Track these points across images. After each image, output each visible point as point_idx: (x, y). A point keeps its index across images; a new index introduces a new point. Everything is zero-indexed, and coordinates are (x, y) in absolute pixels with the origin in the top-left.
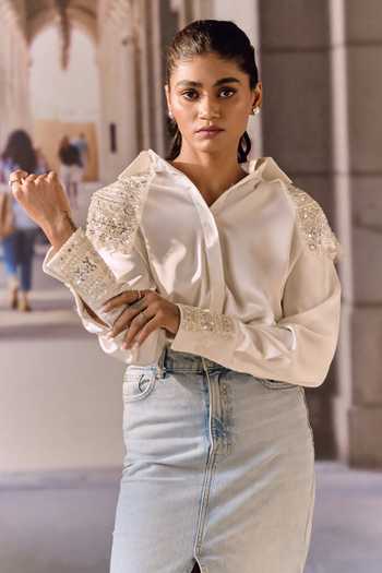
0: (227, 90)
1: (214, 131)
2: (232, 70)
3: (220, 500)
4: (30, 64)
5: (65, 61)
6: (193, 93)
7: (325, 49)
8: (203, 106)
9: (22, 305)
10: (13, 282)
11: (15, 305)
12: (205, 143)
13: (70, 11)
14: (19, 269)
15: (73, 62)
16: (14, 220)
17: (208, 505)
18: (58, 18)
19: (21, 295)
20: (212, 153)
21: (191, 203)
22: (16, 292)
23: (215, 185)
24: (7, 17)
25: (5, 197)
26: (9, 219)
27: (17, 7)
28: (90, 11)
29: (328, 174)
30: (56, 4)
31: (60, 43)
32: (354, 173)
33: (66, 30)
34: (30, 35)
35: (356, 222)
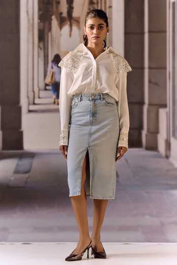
0: (101, 27)
1: (97, 37)
2: (102, 22)
3: (94, 133)
4: (61, 35)
5: (70, 35)
6: (92, 27)
7: (143, 33)
8: (95, 31)
9: (56, 103)
11: (54, 103)
13: (72, 21)
14: (56, 93)
15: (72, 36)
16: (55, 79)
17: (91, 134)
18: (69, 23)
19: (56, 100)
20: (96, 44)
22: (55, 99)
23: (97, 52)
24: (55, 23)
25: (53, 73)
26: (53, 79)
27: (57, 20)
28: (78, 21)
29: (143, 68)
30: (69, 19)
31: (69, 30)
32: (150, 68)
33: (71, 26)
34: (61, 28)
35: (150, 82)
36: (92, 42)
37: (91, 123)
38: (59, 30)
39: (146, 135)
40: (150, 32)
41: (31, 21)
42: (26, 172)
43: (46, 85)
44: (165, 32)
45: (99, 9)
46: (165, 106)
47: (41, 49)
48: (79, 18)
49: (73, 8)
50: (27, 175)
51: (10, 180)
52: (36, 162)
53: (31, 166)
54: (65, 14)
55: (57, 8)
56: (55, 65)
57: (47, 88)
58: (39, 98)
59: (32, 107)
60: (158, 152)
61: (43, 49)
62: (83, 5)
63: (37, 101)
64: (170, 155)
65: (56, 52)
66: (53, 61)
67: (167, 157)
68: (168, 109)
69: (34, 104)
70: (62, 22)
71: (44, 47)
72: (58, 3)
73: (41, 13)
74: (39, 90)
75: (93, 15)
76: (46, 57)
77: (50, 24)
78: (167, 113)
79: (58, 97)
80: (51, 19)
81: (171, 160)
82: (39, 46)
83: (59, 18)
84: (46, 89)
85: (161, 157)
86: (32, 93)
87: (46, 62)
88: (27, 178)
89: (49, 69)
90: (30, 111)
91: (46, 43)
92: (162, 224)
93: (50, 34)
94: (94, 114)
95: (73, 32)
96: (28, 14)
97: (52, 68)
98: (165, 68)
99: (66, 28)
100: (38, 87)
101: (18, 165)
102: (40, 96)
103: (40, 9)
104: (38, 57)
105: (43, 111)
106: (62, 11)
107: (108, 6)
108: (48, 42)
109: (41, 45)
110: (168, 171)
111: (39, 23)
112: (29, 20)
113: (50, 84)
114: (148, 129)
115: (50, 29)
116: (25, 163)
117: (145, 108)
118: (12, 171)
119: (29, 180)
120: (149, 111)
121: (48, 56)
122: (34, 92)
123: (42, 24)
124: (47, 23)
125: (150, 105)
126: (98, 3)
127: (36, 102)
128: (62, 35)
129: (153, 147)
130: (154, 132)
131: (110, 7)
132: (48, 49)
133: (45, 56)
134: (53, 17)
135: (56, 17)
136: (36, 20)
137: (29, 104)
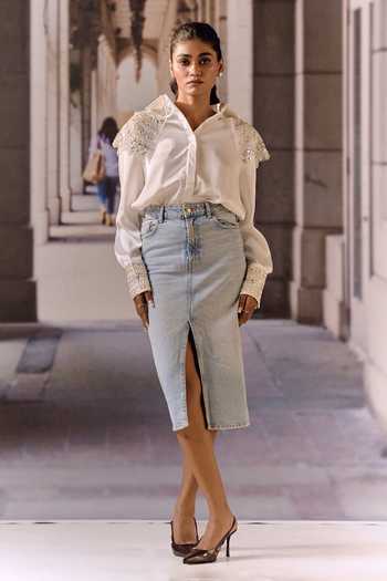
0: (205, 60)
1: (197, 83)
2: (208, 48)
4: (117, 78)
5: (138, 76)
6: (186, 61)
7: (292, 75)
8: (192, 69)
9: (108, 222)
10: (103, 208)
11: (104, 222)
12: (193, 90)
13: (142, 47)
14: (107, 201)
15: (142, 79)
16: (105, 171)
17: (191, 293)
18: (135, 52)
19: (107, 216)
21: (183, 129)
22: (105, 214)
24: (105, 50)
25: (100, 158)
26: (102, 171)
27: (110, 44)
28: (153, 48)
29: (291, 150)
30: (134, 43)
31: (136, 66)
32: (307, 150)
33: (139, 58)
34: (118, 61)
35: (307, 178)
36: (186, 93)
37: (190, 268)
38: (113, 66)
39: (299, 291)
40: (307, 72)
41: (54, 47)
42: (44, 370)
43: (87, 183)
44: (340, 73)
45: (200, 20)
46: (338, 230)
47: (75, 106)
48: (156, 41)
49: (143, 19)
50: (46, 376)
51: (9, 386)
52: (64, 349)
53: (54, 356)
54: (126, 33)
55: (109, 18)
56: (105, 141)
57: (89, 189)
58: (71, 210)
59: (56, 231)
60: (325, 328)
61: (79, 106)
62: (165, 14)
63: (66, 217)
64: (350, 335)
65: (106, 114)
66: (100, 133)
67: (343, 339)
68: (344, 237)
69: (60, 223)
70: (120, 49)
71: (82, 103)
72: (112, 8)
73: (75, 28)
74: (71, 194)
75: (187, 34)
76: (86, 125)
77: (95, 53)
78: (343, 245)
79: (112, 209)
80: (97, 43)
81: (352, 345)
82: (71, 101)
83: (114, 42)
84: (85, 193)
85: (330, 338)
86: (57, 200)
87: (86, 134)
88: (46, 382)
89: (93, 149)
90: (51, 239)
91: (86, 94)
92: (333, 483)
93: (94, 74)
94: (194, 248)
95: (143, 70)
96: (47, 32)
97: (99, 147)
98: (340, 150)
99: (129, 62)
100: (70, 188)
101: (25, 354)
102: (74, 207)
103: (72, 21)
104: (70, 123)
105: (80, 240)
106: (120, 25)
107: (218, 14)
108: (90, 90)
109: (76, 98)
110: (345, 368)
111: (70, 51)
112: (48, 44)
113: (95, 182)
114: (304, 280)
115: (94, 64)
116: (41, 349)
117: (298, 233)
118: (14, 367)
119: (48, 386)
120: (304, 241)
121: (89, 122)
122: (59, 198)
123: (77, 52)
124: (87, 52)
125: (307, 227)
126: (196, 9)
127: (64, 220)
128: (120, 78)
129: (313, 318)
130: (317, 285)
131: (223, 18)
132: (89, 107)
133: (83, 122)
134: (102, 38)
135: (108, 38)
136: (65, 45)
137: (49, 225)
